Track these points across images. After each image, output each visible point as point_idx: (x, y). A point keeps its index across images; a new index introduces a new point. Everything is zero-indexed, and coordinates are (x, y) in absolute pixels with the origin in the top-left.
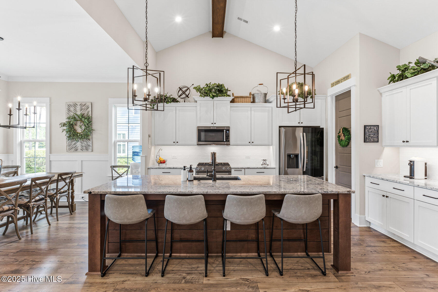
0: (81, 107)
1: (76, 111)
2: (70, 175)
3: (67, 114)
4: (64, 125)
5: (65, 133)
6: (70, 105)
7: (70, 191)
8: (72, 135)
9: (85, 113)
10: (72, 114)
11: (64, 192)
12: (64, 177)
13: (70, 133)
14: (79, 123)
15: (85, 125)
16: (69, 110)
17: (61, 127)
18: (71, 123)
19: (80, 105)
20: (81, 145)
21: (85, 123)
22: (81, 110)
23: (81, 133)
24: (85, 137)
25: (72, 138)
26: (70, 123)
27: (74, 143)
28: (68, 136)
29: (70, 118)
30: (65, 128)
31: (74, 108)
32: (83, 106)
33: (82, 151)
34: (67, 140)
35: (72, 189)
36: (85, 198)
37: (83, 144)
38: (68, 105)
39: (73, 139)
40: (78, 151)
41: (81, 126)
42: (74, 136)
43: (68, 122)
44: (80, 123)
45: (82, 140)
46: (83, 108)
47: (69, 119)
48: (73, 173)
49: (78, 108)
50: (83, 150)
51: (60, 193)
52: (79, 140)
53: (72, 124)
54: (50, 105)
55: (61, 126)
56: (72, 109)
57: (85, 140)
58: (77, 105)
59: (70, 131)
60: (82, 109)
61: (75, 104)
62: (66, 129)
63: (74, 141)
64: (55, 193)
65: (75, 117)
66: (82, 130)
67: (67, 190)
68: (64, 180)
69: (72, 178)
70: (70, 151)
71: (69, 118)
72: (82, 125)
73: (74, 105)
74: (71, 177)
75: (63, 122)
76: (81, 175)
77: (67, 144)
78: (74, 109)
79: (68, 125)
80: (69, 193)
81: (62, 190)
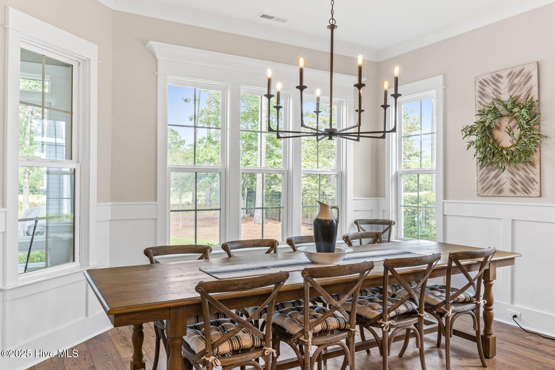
0: (510, 81)
1: (500, 93)
2: (481, 259)
3: (478, 104)
4: (471, 132)
5: (473, 149)
6: (486, 81)
7: (482, 302)
8: (488, 155)
9: (520, 96)
10: (489, 101)
11: (465, 302)
12: (463, 262)
13: (485, 151)
14: (505, 123)
15: (521, 127)
16: (483, 94)
17: (466, 136)
18: (487, 124)
19: (508, 77)
20: (512, 179)
21: (521, 120)
22: (511, 89)
23: (512, 149)
24: (520, 158)
25: (489, 161)
26: (485, 125)
27: (493, 174)
28: (480, 157)
29: (484, 112)
30: (473, 138)
31: (495, 87)
32: (516, 78)
33: (513, 194)
34: (479, 167)
35: (488, 296)
36: (520, 320)
37: (517, 176)
38: (481, 83)
39: (492, 163)
40: (503, 194)
41: (510, 130)
42: (494, 155)
43: (481, 122)
44: (509, 122)
45: (513, 165)
46: (516, 81)
47: (482, 116)
48: (487, 255)
49: (504, 85)
50: (516, 192)
51: (456, 303)
52: (507, 167)
53: (489, 127)
54: (445, 90)
55: (464, 134)
56: (489, 90)
57: (521, 165)
58: (500, 77)
59: (484, 145)
60: (514, 85)
61: (497, 75)
62: (476, 141)
63: (495, 170)
64: (445, 302)
65: (495, 108)
66: (514, 139)
67: (474, 297)
68: (465, 270)
69: (486, 267)
70: (485, 194)
71: (482, 113)
72: (514, 126)
73: (494, 78)
74: (482, 264)
75: (469, 125)
76: (510, 261)
77: (479, 175)
78: (495, 89)
79: (479, 130)
80: (478, 306)
81: (462, 296)
